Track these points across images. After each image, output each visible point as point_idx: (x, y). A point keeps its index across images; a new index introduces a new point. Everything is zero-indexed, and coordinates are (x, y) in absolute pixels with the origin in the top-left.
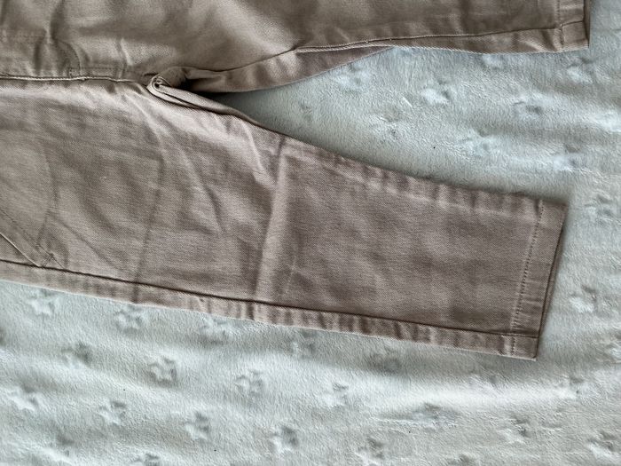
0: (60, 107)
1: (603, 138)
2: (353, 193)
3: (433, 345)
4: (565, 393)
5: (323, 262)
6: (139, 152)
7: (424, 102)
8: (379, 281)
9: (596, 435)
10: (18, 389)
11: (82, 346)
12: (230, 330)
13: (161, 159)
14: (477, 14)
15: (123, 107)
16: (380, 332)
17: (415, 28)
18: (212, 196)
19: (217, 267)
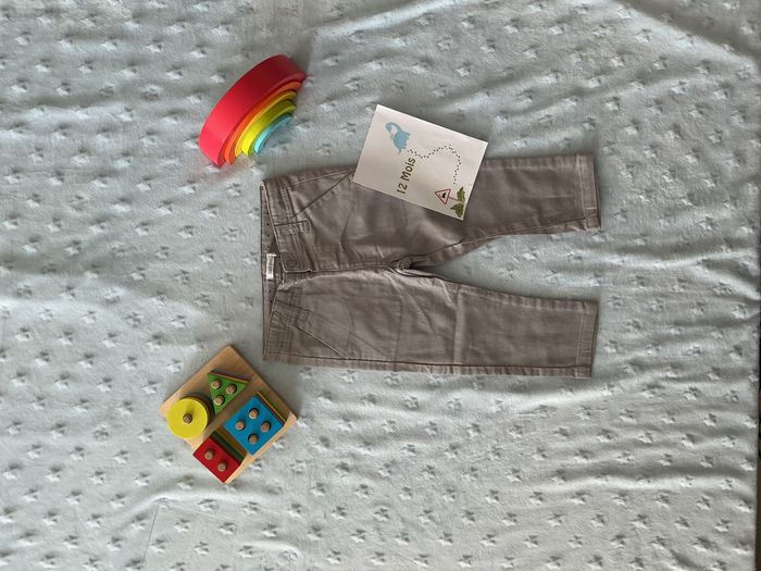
0: (350, 281)
1: (613, 268)
2: (495, 307)
3: (541, 377)
4: (607, 393)
5: (484, 342)
6: (389, 298)
7: (525, 259)
8: (512, 348)
9: (623, 411)
10: (341, 421)
11: (370, 396)
12: (442, 380)
13: (400, 301)
14: (546, 215)
15: (382, 278)
16: (516, 374)
17: (517, 226)
18: (426, 315)
19: (433, 350)
